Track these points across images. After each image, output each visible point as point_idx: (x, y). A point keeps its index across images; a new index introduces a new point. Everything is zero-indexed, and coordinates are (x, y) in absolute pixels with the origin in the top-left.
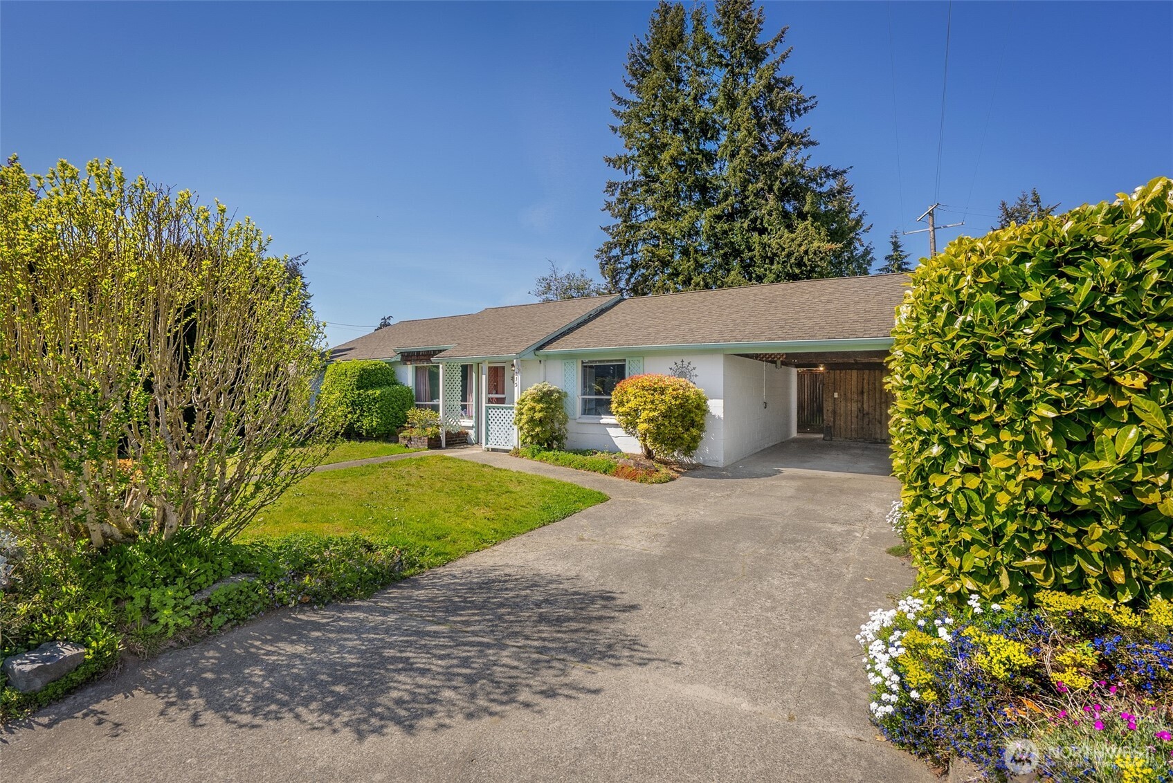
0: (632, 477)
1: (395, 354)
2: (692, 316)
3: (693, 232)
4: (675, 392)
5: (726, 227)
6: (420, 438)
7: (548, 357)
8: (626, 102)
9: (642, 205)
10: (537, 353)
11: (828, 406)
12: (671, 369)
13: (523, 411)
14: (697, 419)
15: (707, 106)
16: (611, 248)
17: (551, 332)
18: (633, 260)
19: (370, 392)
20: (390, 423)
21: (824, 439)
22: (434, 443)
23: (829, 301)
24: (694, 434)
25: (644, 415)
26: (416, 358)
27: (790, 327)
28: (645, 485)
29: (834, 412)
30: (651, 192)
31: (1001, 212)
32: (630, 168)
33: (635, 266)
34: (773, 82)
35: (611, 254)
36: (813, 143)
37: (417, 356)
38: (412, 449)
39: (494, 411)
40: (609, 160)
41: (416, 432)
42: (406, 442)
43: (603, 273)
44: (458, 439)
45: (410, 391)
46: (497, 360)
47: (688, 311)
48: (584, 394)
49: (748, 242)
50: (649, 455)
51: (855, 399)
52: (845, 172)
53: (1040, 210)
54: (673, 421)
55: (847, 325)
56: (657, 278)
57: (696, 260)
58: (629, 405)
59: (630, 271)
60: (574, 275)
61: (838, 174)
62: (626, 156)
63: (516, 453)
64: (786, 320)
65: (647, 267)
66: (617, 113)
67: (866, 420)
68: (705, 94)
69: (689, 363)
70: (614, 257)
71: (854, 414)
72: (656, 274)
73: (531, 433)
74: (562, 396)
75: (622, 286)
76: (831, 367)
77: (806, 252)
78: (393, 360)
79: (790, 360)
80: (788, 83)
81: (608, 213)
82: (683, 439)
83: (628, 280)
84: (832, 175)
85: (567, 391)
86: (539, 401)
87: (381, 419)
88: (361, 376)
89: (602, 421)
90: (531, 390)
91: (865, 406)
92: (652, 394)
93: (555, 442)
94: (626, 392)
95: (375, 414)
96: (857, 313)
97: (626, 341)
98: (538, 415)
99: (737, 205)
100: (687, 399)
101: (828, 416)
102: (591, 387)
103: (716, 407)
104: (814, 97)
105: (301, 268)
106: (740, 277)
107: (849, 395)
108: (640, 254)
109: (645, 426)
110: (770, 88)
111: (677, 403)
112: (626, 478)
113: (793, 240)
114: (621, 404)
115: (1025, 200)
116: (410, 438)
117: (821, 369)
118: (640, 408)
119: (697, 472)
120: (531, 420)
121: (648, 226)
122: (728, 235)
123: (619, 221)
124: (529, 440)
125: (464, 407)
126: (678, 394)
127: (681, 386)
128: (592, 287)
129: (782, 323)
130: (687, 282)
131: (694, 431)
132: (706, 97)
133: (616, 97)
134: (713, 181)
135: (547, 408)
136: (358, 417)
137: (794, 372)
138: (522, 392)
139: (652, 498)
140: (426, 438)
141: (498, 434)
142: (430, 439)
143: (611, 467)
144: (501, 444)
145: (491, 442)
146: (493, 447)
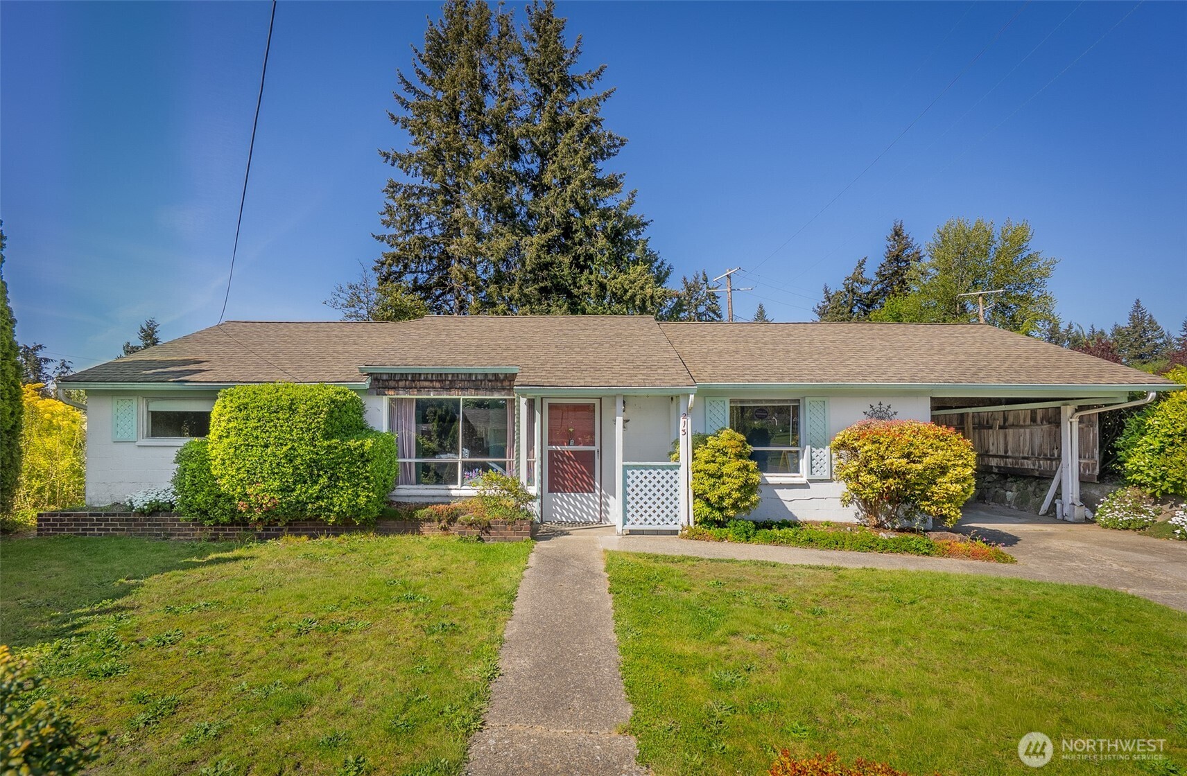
5: (549, 259)
12: (865, 413)
19: (352, 443)
39: (637, 472)
40: (386, 156)
69: (889, 407)
88: (330, 413)
89: (771, 481)
136: (321, 491)
141: (646, 508)
144: (652, 522)
145: (633, 520)
146: (637, 527)
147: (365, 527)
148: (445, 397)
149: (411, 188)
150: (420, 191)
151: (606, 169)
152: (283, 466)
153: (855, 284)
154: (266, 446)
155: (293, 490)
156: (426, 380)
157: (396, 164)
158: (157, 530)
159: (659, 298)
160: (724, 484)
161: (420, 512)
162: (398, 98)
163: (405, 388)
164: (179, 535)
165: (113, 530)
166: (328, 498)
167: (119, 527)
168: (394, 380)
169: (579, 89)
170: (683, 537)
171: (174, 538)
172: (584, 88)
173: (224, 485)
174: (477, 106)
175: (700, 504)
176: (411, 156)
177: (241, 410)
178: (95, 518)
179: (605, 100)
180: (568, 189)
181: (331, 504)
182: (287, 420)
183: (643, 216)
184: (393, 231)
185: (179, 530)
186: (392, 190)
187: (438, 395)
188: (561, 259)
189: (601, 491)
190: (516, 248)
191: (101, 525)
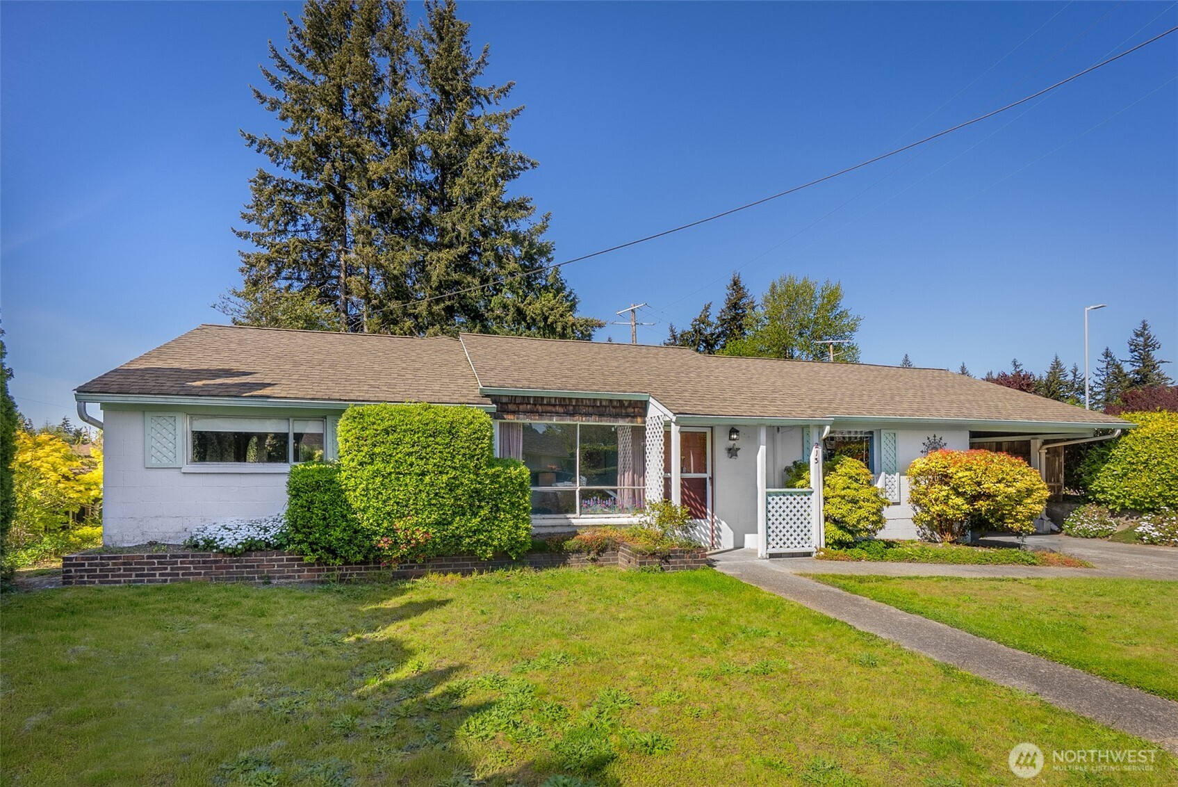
12: (924, 444)
39: (777, 498)
69: (941, 439)
141: (784, 532)
143: (1032, 556)
144: (790, 545)
145: (774, 543)
146: (777, 550)
147: (521, 561)
148: (569, 422)
149: (284, 182)
150: (296, 187)
152: (443, 497)
153: (702, 325)
154: (423, 474)
155: (450, 523)
156: (549, 404)
157: (263, 151)
158: (248, 573)
159: (581, 326)
160: (860, 508)
161: (568, 543)
162: (268, 75)
163: (525, 412)
164: (279, 578)
165: (183, 575)
166: (487, 531)
167: (192, 570)
168: (515, 403)
169: (484, 102)
170: (818, 558)
171: (275, 582)
172: (489, 102)
173: (366, 521)
174: (368, 101)
175: (832, 527)
176: (289, 146)
177: (388, 433)
178: (156, 561)
179: (513, 118)
180: (478, 206)
181: (490, 537)
182: (448, 445)
183: (554, 243)
184: (255, 228)
185: (279, 572)
186: (261, 181)
187: (560, 420)
188: (469, 279)
189: (713, 517)
190: (421, 266)
191: (166, 569)
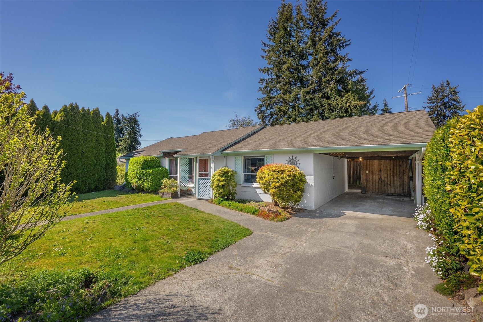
0: (266, 217)
1: (160, 153)
2: (297, 134)
3: (297, 99)
4: (289, 173)
5: (311, 96)
6: (168, 193)
7: (228, 154)
8: (268, 45)
9: (275, 89)
10: (222, 152)
11: (363, 177)
12: (287, 160)
13: (214, 181)
14: (300, 186)
15: (303, 45)
16: (262, 107)
17: (229, 142)
18: (271, 112)
19: (147, 171)
20: (157, 185)
21: (361, 193)
22: (175, 195)
23: (367, 126)
24: (299, 194)
25: (272, 185)
26: (169, 155)
27: (348, 139)
28: (273, 223)
29: (367, 180)
30: (278, 82)
31: (432, 89)
32: (270, 73)
33: (272, 114)
34: (331, 34)
35: (262, 109)
36: (350, 60)
37: (170, 154)
38: (164, 198)
39: (202, 180)
40: (261, 70)
41: (166, 190)
42: (162, 195)
43: (258, 117)
44: (186, 193)
45: (167, 170)
46: (203, 156)
47: (295, 132)
48: (245, 172)
49: (321, 103)
50: (276, 204)
51: (377, 174)
52: (364, 72)
53: (450, 88)
54: (288, 188)
55: (379, 138)
56: (281, 119)
57: (299, 111)
58: (265, 179)
59: (270, 116)
60: (245, 118)
61: (361, 73)
62: (268, 68)
63: (212, 201)
64: (345, 135)
65: (277, 114)
66: (264, 50)
67: (383, 184)
68: (302, 40)
69: (296, 158)
70: (263, 111)
71: (377, 181)
72: (281, 117)
73: (218, 192)
74: (234, 173)
75: (267, 123)
76: (365, 158)
77: (349, 106)
78: (159, 156)
79: (345, 155)
80: (338, 35)
81: (261, 92)
82: (293, 197)
83: (269, 120)
84: (359, 73)
85: (237, 171)
86: (222, 176)
87: (152, 183)
88: (144, 163)
89: (253, 186)
90: (218, 171)
91: (382, 177)
92: (277, 174)
93: (230, 196)
94: (264, 173)
95: (149, 181)
96: (383, 132)
97: (265, 147)
98: (221, 183)
99: (316, 88)
100: (295, 176)
101: (363, 182)
102: (249, 169)
103: (310, 180)
104: (350, 40)
105: (137, 118)
106: (318, 118)
107: (374, 172)
108: (274, 109)
109: (273, 190)
110: (330, 37)
111: (290, 178)
112: (264, 217)
113: (342, 101)
114: (261, 178)
115: (443, 84)
116: (164, 193)
117: (361, 159)
118: (271, 181)
119: (301, 214)
120: (218, 186)
121: (277, 97)
122: (313, 100)
123: (265, 95)
124: (217, 195)
125: (190, 178)
126: (290, 174)
127: (292, 169)
128: (253, 123)
129: (343, 137)
130: (295, 121)
131: (299, 193)
132: (302, 42)
133: (263, 43)
134: (306, 77)
135: (227, 179)
136: (142, 182)
137: (346, 160)
138: (214, 172)
139: (276, 233)
140: (170, 193)
141: (203, 192)
142: (172, 194)
143: (256, 211)
144: (205, 196)
146: (201, 197)
147: (150, 193)
151: (341, 53)
152: (136, 176)
155: (138, 182)
168: (167, 154)
181: (144, 186)
186: (262, 82)
